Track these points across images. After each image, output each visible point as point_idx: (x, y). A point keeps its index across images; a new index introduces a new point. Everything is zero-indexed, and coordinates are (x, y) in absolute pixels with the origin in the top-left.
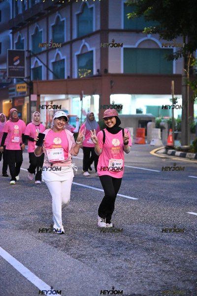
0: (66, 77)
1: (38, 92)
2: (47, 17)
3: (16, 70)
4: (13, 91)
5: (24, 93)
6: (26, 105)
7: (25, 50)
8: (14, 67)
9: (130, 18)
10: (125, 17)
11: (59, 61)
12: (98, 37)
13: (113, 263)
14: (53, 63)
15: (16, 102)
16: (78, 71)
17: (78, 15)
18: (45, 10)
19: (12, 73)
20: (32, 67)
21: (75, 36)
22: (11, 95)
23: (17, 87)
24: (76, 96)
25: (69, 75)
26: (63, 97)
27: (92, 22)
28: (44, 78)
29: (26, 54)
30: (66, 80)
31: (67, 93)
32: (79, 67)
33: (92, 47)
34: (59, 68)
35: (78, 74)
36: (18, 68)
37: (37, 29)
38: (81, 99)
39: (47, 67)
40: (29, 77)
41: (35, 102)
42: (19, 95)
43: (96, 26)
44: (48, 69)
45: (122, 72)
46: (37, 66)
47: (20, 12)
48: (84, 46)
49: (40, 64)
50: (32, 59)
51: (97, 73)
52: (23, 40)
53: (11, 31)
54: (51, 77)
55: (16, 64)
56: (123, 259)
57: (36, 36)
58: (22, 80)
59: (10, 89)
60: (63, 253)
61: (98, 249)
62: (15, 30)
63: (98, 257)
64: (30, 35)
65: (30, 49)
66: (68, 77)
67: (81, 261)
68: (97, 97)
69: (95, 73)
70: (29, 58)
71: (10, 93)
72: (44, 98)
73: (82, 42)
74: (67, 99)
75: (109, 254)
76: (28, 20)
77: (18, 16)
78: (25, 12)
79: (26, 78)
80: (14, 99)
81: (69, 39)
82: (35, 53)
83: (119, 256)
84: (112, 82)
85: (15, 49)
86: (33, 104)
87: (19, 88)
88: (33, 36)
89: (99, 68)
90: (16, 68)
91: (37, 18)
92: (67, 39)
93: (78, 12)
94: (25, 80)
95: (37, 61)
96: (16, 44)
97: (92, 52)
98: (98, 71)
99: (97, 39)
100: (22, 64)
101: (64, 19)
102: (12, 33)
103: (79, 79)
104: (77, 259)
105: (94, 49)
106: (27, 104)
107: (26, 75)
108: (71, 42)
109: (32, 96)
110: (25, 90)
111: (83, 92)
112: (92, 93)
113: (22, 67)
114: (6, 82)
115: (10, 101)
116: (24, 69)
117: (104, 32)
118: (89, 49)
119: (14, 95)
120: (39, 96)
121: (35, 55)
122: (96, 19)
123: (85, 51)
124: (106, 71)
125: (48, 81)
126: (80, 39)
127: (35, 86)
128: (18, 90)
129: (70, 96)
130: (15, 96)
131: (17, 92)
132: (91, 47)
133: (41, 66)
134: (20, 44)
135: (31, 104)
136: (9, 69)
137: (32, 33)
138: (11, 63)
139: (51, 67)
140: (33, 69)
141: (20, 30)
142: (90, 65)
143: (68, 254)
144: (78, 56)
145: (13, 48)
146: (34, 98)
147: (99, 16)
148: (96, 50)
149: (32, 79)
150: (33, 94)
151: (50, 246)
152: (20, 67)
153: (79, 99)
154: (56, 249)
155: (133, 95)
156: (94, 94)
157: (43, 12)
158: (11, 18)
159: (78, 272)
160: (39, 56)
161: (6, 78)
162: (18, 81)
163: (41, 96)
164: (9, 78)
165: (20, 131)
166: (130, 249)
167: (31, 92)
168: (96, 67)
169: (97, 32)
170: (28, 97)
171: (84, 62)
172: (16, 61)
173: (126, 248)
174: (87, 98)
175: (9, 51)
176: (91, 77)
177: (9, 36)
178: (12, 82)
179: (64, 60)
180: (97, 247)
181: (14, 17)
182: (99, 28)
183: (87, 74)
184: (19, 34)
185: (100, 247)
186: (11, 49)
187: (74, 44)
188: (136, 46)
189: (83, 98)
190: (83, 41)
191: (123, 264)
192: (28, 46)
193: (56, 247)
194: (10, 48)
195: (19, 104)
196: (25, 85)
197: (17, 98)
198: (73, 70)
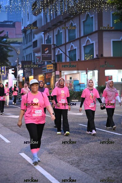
0: (77, 60)
1: (60, 70)
2: (65, 23)
3: (46, 56)
4: (45, 69)
5: (52, 70)
6: (53, 77)
7: (51, 44)
8: (45, 55)
9: (116, 23)
10: (113, 22)
11: (72, 50)
12: (97, 34)
13: (106, 174)
14: (69, 51)
15: (47, 76)
16: (85, 56)
17: (84, 22)
18: (64, 19)
19: (44, 58)
20: (56, 54)
21: (82, 35)
22: (43, 72)
23: (47, 67)
24: (84, 71)
25: (79, 58)
26: (75, 72)
27: (92, 25)
28: (63, 61)
29: (52, 47)
30: (77, 62)
31: (78, 70)
32: (85, 54)
33: (93, 41)
34: (72, 54)
35: (85, 58)
36: (48, 55)
37: (59, 31)
38: (87, 73)
39: (65, 54)
40: (54, 61)
41: (58, 75)
42: (48, 72)
43: (95, 28)
44: (66, 55)
45: (112, 56)
46: (59, 54)
47: (49, 21)
48: (88, 40)
49: (61, 52)
50: (56, 49)
51: (97, 57)
52: (51, 38)
53: (43, 33)
54: (68, 60)
55: (46, 52)
56: (113, 172)
57: (59, 36)
58: (50, 62)
59: (43, 68)
60: (76, 168)
61: (98, 165)
62: (45, 32)
63: (97, 170)
64: (55, 35)
65: (55, 43)
66: (79, 60)
67: (87, 173)
68: (96, 72)
69: (95, 57)
70: (54, 49)
71: (43, 71)
72: (64, 72)
73: (87, 38)
74: (78, 73)
75: (104, 169)
76: (53, 26)
77: (47, 24)
78: (51, 21)
79: (53, 61)
80: (45, 74)
81: (79, 37)
82: (58, 46)
83: (110, 170)
84: (105, 62)
85: (45, 44)
86: (57, 77)
87: (48, 67)
88: (56, 35)
89: (97, 54)
91: (59, 24)
92: (77, 36)
93: (84, 20)
94: (52, 62)
95: (59, 51)
96: (46, 40)
97: (93, 44)
98: (97, 55)
99: (96, 36)
100: (50, 52)
101: (76, 24)
102: (44, 34)
103: (85, 61)
104: (84, 171)
105: (94, 42)
107: (53, 59)
108: (80, 39)
109: (56, 72)
110: (52, 68)
111: (87, 69)
112: (93, 69)
113: (50, 54)
114: (40, 64)
115: (43, 75)
116: (51, 55)
117: (100, 32)
118: (91, 43)
119: (45, 71)
120: (60, 72)
121: (58, 47)
122: (95, 24)
123: (88, 44)
124: (102, 55)
125: (66, 62)
126: (85, 36)
127: (58, 65)
129: (80, 71)
130: (46, 72)
131: (47, 70)
133: (62, 54)
134: (49, 40)
135: (56, 77)
136: (42, 55)
137: (56, 33)
138: (43, 52)
139: (68, 54)
140: (57, 55)
141: (49, 32)
142: (92, 52)
143: (79, 169)
144: (84, 47)
145: (44, 43)
146: (58, 73)
147: (97, 22)
148: (95, 43)
149: (56, 62)
150: (57, 70)
151: (67, 164)
152: (49, 54)
153: (85, 73)
154: (71, 166)
155: (119, 70)
156: (95, 70)
157: (62, 20)
158: (43, 25)
159: (85, 180)
160: (60, 48)
161: (41, 61)
162: (48, 63)
163: (62, 71)
164: (42, 62)
166: (117, 166)
167: (56, 70)
168: (96, 53)
169: (95, 32)
170: (54, 73)
171: (88, 50)
172: (47, 51)
173: (115, 165)
174: (90, 73)
176: (93, 59)
177: (42, 36)
178: (44, 64)
179: (76, 49)
180: (97, 164)
181: (45, 24)
182: (97, 29)
183: (90, 58)
184: (48, 34)
185: (98, 164)
186: (43, 44)
187: (82, 40)
188: (120, 40)
189: (88, 73)
190: (87, 37)
191: (112, 175)
192: (54, 41)
193: (71, 165)
194: (43, 43)
195: (49, 77)
196: (52, 65)
197: (47, 73)
198: (81, 55)
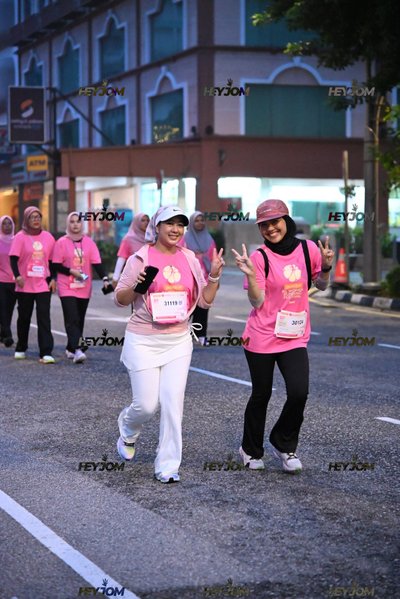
0: (128, 142)
1: (71, 173)
2: (89, 19)
3: (25, 127)
4: (21, 169)
5: (44, 173)
6: (46, 197)
7: (44, 87)
8: (22, 122)
9: (258, 24)
10: (248, 21)
11: (113, 110)
12: (193, 61)
13: (224, 518)
14: (102, 114)
15: (27, 192)
16: (153, 130)
17: (152, 17)
18: (84, 6)
19: (19, 134)
20: (59, 121)
21: (146, 59)
22: (18, 178)
23: (28, 163)
24: (149, 180)
25: (135, 137)
26: (122, 181)
27: (180, 31)
28: (83, 144)
29: (47, 96)
30: (128, 148)
31: (130, 174)
32: (155, 123)
33: (182, 80)
34: (113, 123)
35: (153, 137)
36: (32, 124)
37: (68, 45)
38: (160, 187)
39: (90, 121)
40: (52, 142)
41: (64, 192)
42: (32, 178)
43: (189, 39)
44: (91, 125)
45: (242, 132)
46: (68, 120)
47: (35, 10)
48: (165, 79)
49: (75, 115)
50: (58, 105)
51: (192, 134)
52: (41, 67)
53: (16, 49)
54: (98, 142)
55: (26, 115)
56: (246, 510)
57: (68, 60)
58: (39, 147)
59: (15, 166)
60: (123, 498)
61: (195, 489)
62: (23, 48)
63: (194, 505)
64: (55, 56)
65: (56, 84)
66: (133, 142)
67: (160, 514)
68: (191, 183)
69: (187, 133)
70: (53, 103)
71: (15, 175)
72: (83, 183)
73: (160, 72)
74: (131, 186)
75: (216, 500)
76: (49, 27)
77: (30, 19)
78: (43, 10)
79: (47, 144)
80: (22, 187)
81: (134, 66)
82: (66, 93)
83: (238, 504)
84: (221, 153)
85: (23, 85)
86: (61, 196)
87: (32, 164)
88: (60, 59)
89: (195, 124)
90: (26, 124)
91: (69, 22)
92: (129, 64)
93: (153, 11)
94: (44, 147)
95: (68, 111)
96: (26, 74)
97: (181, 91)
98: (193, 129)
99: (191, 66)
100: (38, 115)
101: (124, 24)
102: (19, 53)
103: (154, 146)
104: (151, 509)
105: (184, 85)
106: (50, 197)
107: (46, 138)
108: (138, 72)
109: (59, 179)
110: (45, 168)
111: (162, 172)
112: (180, 174)
113: (40, 122)
114: (5, 151)
115: (15, 191)
116: (42, 125)
117: (206, 51)
118: (176, 86)
119: (22, 177)
120: (72, 180)
121: (65, 98)
122: (189, 25)
123: (165, 90)
124: (210, 130)
125: (91, 150)
126: (156, 64)
127: (64, 158)
128: (32, 169)
129: (136, 180)
130: (25, 180)
131: (29, 173)
132: (178, 80)
133: (77, 120)
134: (34, 75)
135: (57, 195)
136: (12, 125)
137: (58, 52)
138: (16, 113)
139: (97, 121)
140: (61, 125)
141: (34, 46)
142: (177, 118)
143: (133, 500)
144: (153, 100)
145: (20, 83)
146: (63, 183)
147: (194, 20)
148: (190, 87)
149: (58, 146)
150: (60, 175)
151: (95, 484)
152: (34, 121)
153: (155, 185)
154: (108, 489)
155: (265, 180)
156: (186, 176)
157: (81, 9)
158: (16, 22)
159: (153, 537)
160: (73, 100)
161: (7, 144)
162: (31, 151)
163: (78, 179)
164: (11, 145)
165: (45, 254)
166: (260, 492)
167: (57, 172)
168: (190, 121)
169: (190, 52)
170: (51, 183)
171: (164, 112)
172: (27, 109)
173: (252, 489)
174: (171, 185)
175: (12, 89)
176: (179, 142)
177: (11, 60)
178: (18, 151)
179: (123, 107)
180: (192, 486)
181: (22, 20)
182: (194, 43)
183: (170, 137)
184: (31, 54)
185: (197, 485)
186: (17, 85)
187: (144, 75)
188: (270, 80)
189: (163, 185)
190: (163, 68)
191: (245, 522)
192: (51, 79)
193: (109, 486)
194: (13, 83)
195: (33, 198)
196: (45, 158)
197: (29, 185)
198: (142, 128)
